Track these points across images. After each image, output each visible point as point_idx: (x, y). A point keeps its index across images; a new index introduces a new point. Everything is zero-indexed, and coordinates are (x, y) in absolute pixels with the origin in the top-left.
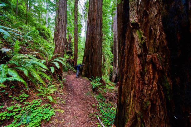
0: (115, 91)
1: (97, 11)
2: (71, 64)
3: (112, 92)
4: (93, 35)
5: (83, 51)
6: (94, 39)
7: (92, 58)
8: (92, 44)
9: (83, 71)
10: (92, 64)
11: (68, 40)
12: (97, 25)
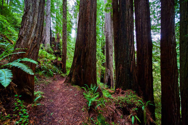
0: (115, 102)
1: (91, 3)
2: (58, 67)
3: (111, 103)
4: (86, 30)
5: (73, 51)
6: (87, 35)
7: (85, 59)
8: (84, 41)
9: (73, 76)
10: (85, 67)
11: (56, 39)
12: (91, 19)
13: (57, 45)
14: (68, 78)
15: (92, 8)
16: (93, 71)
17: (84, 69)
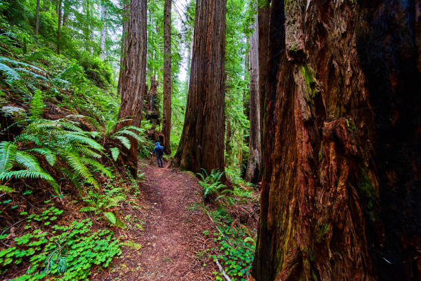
0: (252, 202)
1: (215, 25)
3: (247, 204)
4: (206, 77)
5: (183, 113)
6: (207, 86)
7: (202, 127)
8: (203, 96)
9: (183, 156)
10: (203, 142)
11: (149, 89)
12: (215, 55)
13: (151, 101)
14: (175, 160)
15: (217, 34)
16: (216, 148)
17: (201, 145)
